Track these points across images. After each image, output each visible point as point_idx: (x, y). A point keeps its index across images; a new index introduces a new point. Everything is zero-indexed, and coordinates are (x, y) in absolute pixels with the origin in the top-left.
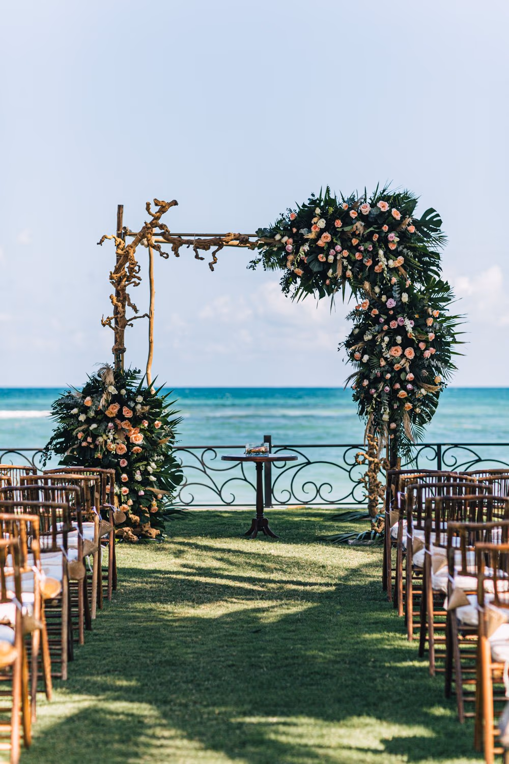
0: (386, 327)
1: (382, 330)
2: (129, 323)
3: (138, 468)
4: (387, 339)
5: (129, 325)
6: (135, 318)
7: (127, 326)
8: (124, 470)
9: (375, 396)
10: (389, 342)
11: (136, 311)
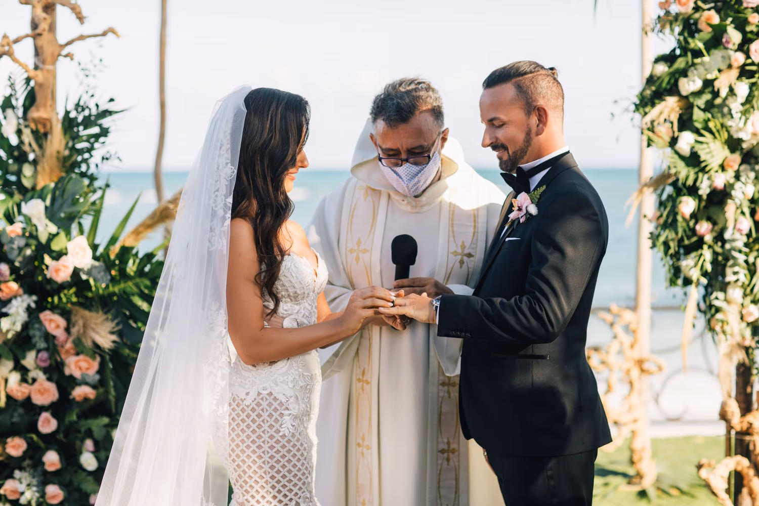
0: (739, 59)
1: (730, 67)
2: (64, 52)
3: (89, 434)
4: (742, 88)
5: (66, 56)
6: (82, 38)
7: (60, 58)
8: (50, 441)
9: (708, 238)
10: (749, 100)
11: (81, 18)
